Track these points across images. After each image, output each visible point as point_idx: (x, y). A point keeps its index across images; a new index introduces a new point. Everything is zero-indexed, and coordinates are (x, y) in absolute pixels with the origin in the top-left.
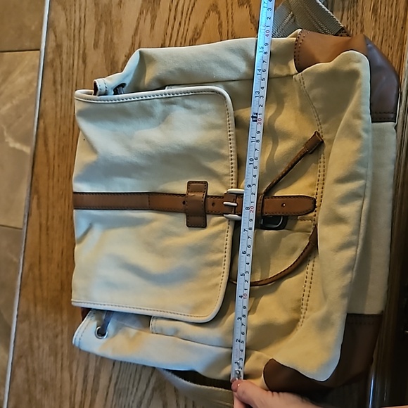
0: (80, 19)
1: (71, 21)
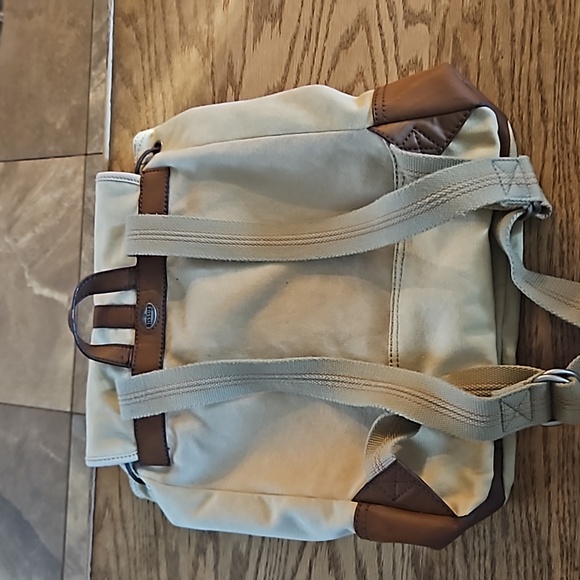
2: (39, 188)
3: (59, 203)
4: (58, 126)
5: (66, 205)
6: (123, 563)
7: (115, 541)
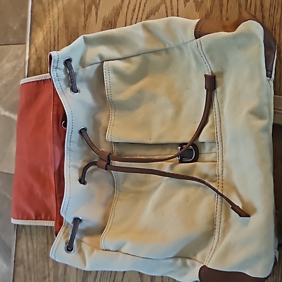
0: (54, 38)
1: (47, 39)
2: (5, 60)
3: (14, 68)
4: (15, 28)
5: (18, 69)
6: (31, 257)
7: (27, 245)
